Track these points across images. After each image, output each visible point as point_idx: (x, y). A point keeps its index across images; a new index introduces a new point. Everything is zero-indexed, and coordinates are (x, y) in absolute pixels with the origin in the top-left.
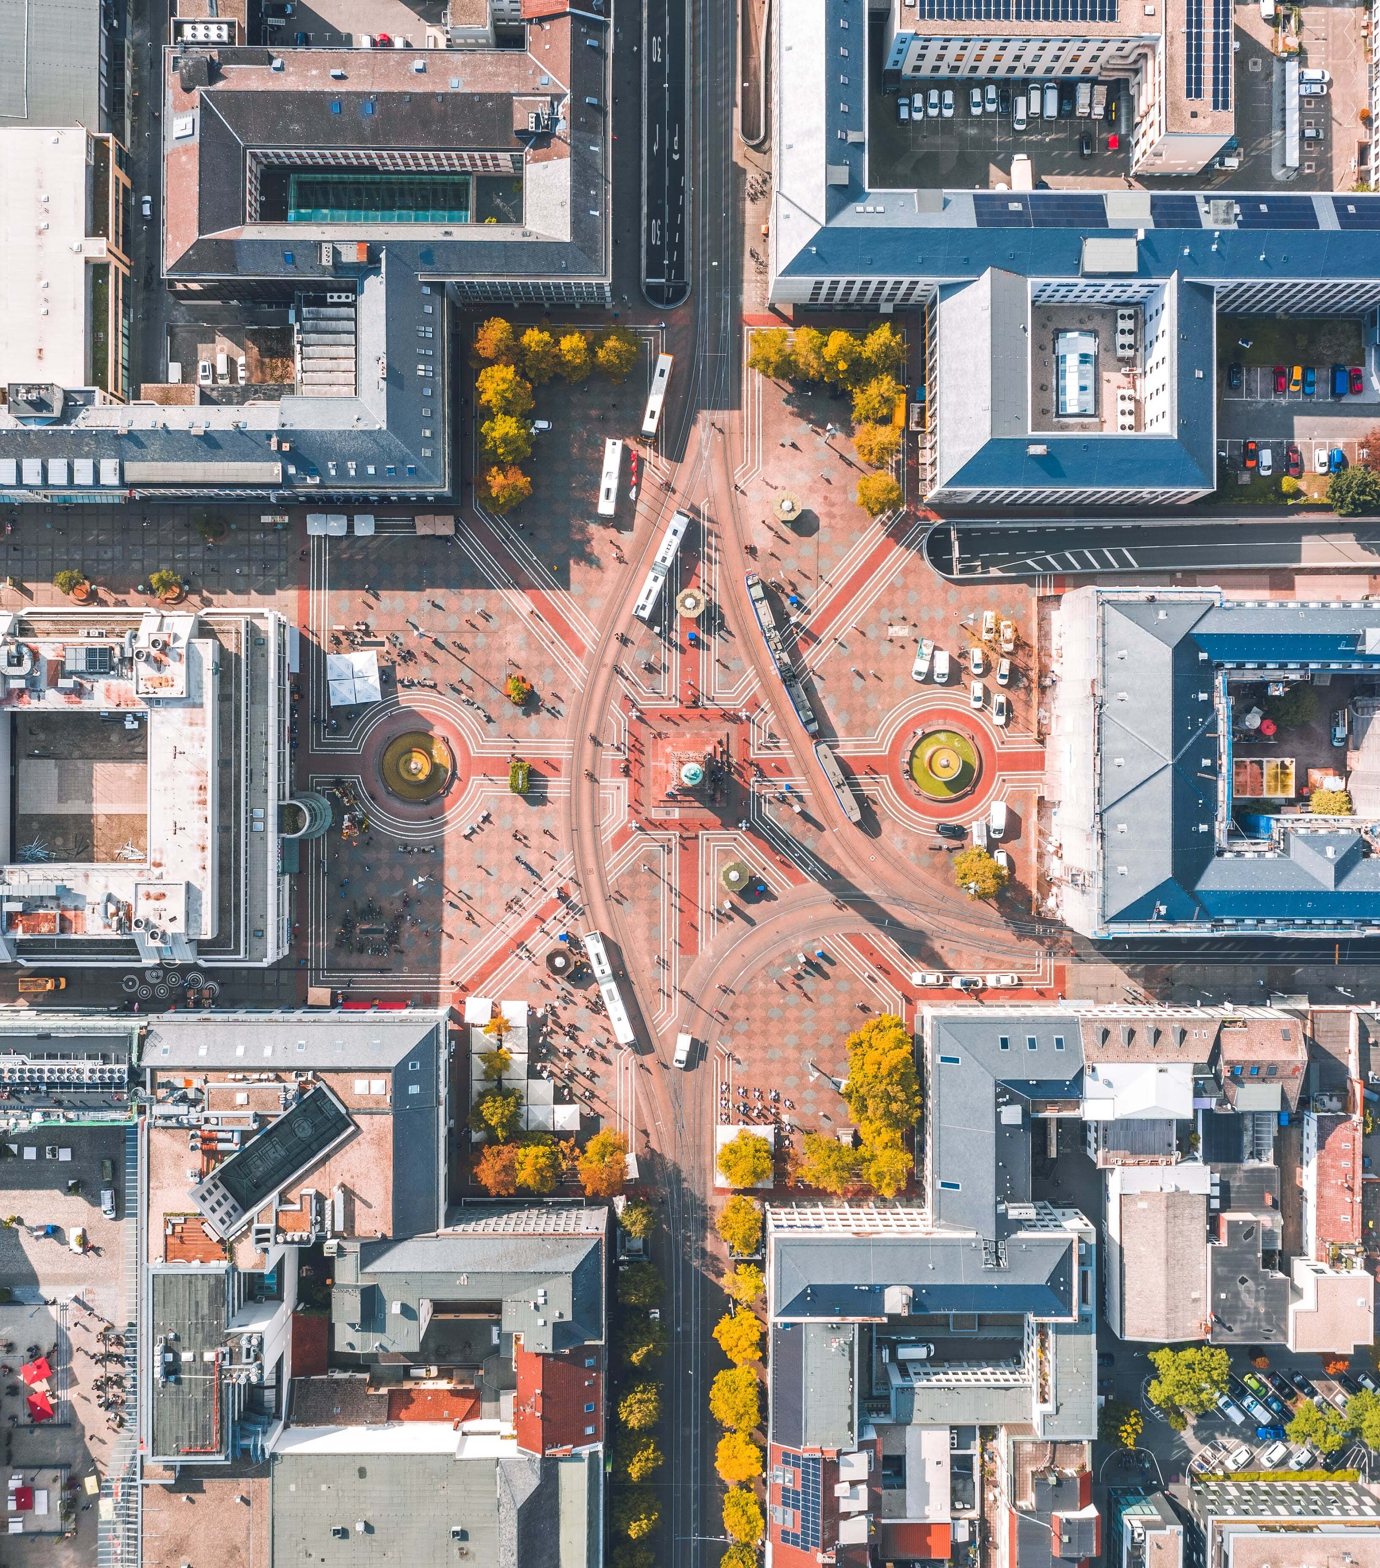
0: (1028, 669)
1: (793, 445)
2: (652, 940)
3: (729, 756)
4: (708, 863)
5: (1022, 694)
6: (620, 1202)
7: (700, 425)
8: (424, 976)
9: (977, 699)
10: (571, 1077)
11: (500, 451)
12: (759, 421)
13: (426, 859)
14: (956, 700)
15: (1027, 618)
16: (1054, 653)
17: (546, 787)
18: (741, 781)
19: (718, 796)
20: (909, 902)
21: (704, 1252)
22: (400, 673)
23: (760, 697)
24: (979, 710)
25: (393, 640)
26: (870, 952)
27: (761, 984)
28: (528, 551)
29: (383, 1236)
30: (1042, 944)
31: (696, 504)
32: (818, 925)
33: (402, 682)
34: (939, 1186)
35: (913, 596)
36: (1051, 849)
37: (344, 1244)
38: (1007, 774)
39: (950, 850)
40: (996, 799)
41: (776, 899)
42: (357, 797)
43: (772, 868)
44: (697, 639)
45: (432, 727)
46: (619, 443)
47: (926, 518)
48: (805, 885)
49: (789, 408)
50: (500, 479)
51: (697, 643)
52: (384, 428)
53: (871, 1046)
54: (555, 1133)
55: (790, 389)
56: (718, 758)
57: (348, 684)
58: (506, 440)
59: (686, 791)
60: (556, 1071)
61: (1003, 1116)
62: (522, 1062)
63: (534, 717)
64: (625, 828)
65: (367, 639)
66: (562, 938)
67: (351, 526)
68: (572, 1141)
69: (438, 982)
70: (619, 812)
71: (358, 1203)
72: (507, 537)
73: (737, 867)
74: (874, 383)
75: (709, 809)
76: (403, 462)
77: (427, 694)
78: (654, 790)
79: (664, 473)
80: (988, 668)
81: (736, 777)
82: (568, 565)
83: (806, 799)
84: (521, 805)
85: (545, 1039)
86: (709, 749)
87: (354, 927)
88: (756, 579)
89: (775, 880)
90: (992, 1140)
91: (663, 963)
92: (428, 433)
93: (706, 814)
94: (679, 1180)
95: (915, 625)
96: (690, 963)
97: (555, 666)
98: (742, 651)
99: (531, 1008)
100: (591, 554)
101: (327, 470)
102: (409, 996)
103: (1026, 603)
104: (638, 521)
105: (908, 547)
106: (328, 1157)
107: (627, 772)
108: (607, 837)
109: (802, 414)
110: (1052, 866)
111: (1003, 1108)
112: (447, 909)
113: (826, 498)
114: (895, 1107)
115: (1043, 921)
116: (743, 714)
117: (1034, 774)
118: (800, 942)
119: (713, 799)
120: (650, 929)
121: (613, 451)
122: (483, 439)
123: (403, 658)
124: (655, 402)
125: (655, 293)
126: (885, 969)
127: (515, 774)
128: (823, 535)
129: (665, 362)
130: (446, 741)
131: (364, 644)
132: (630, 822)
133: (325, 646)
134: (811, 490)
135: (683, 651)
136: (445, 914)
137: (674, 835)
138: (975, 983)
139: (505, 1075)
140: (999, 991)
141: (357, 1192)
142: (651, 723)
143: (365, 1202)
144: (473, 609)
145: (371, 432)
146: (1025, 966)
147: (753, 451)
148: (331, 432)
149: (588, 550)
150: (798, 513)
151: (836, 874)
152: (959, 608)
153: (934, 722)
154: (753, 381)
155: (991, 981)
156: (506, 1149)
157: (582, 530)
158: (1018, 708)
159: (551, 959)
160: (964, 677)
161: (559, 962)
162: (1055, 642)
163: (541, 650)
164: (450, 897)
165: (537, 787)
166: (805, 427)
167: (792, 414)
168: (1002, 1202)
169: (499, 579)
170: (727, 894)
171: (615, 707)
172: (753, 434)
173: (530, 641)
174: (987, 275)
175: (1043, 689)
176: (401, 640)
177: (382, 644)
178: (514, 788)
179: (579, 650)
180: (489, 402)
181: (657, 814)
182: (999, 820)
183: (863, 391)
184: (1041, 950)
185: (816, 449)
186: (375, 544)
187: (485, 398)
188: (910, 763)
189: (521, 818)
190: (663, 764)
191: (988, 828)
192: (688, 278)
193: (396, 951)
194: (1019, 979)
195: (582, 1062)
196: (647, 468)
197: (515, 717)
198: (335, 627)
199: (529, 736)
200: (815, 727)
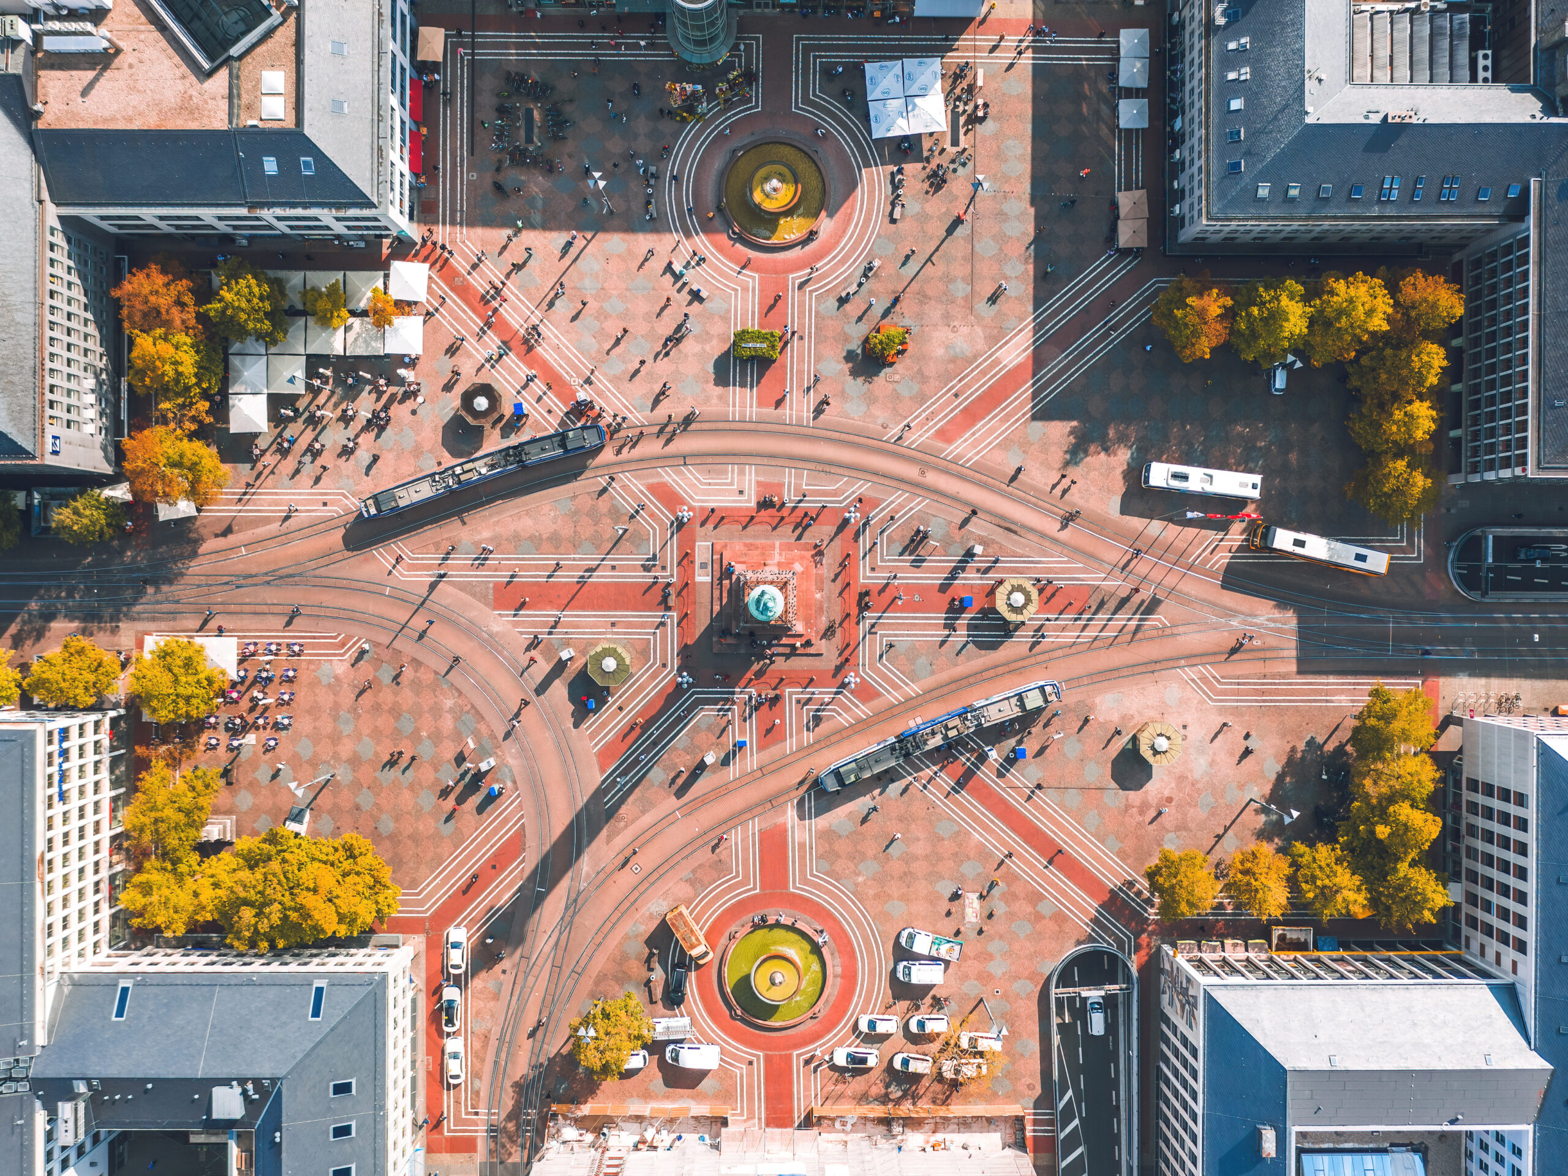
0: (915, 1098)
1: (1247, 752)
2: (516, 541)
3: (788, 656)
4: (629, 625)
5: (877, 1089)
6: (121, 493)
7: (1277, 614)
8: (463, 203)
9: (872, 1025)
10: (313, 421)
11: (1255, 311)
12: (1283, 701)
13: (637, 205)
14: (870, 992)
15: (991, 1097)
16: (939, 1137)
17: (743, 385)
18: (750, 675)
19: (730, 640)
20: (571, 923)
21: (49, 616)
22: (912, 169)
23: (876, 703)
24: (855, 1026)
25: (962, 159)
26: (496, 864)
27: (449, 703)
28: (1092, 359)
29: (38, 115)
30: (509, 1118)
31: (1161, 608)
32: (537, 787)
33: (900, 171)
34: (123, 983)
35: (1024, 929)
36: (650, 1134)
37: (21, 51)
38: (760, 1067)
39: (648, 983)
40: (723, 1051)
41: (576, 725)
42: (729, 104)
43: (622, 721)
44: (962, 609)
45: (831, 215)
46: (1256, 494)
47: (1138, 948)
48: (596, 769)
49: (1301, 746)
50: (1215, 310)
51: (956, 608)
52: (1309, 120)
53: (345, 875)
54: (224, 394)
55: (1330, 747)
56: (784, 641)
57: (897, 88)
58: (1276, 317)
59: (738, 591)
60: (321, 399)
61: (226, 1089)
62: (330, 344)
63: (847, 367)
64: (683, 502)
65: (962, 120)
66: (518, 407)
67: (1130, 93)
68: (209, 420)
69: (453, 223)
70: (706, 493)
71: (90, 75)
72: (1114, 328)
73: (622, 667)
74: (1357, 879)
75: (709, 628)
76: (1248, 154)
77: (882, 205)
78: (738, 546)
79: (1206, 561)
80: (919, 1039)
81: (756, 667)
82: (1070, 418)
83: (725, 770)
84: (717, 349)
85: (368, 382)
86: (799, 627)
87: (536, 99)
88: (1053, 698)
89: (604, 725)
90: (188, 1073)
91: (483, 557)
92: (1294, 193)
93: (702, 622)
94: (156, 582)
95: (980, 932)
96: (483, 598)
97: (921, 399)
98: (944, 676)
99: (412, 363)
100: (1086, 453)
101: (1236, 37)
102: (433, 179)
103: (1013, 1096)
104: (1136, 523)
105: (1095, 921)
106: (163, 28)
107: (765, 504)
108: (668, 477)
109: (1292, 765)
110: (624, 1134)
111: (238, 1090)
112: (561, 238)
113: (1170, 800)
114: (247, 914)
115: (545, 1119)
116: (852, 679)
117: (761, 1109)
118: (511, 761)
119: (725, 632)
120: (531, 538)
121: (1243, 485)
122: (1275, 284)
123: (935, 174)
124: (1317, 547)
125: (1471, 550)
126: (470, 889)
127: (764, 338)
128: (1116, 797)
129: (1378, 562)
130: (812, 235)
131: (955, 116)
132: (691, 509)
133: (954, 58)
134: (1181, 778)
135: (943, 588)
136: (554, 235)
137: (671, 575)
138: (450, 1022)
139: (311, 321)
140: (438, 1055)
141: (108, 74)
142: (838, 541)
143: (91, 85)
144: (1006, 278)
145: (1300, 98)
146: (476, 1093)
147: (1238, 693)
148: (1301, 37)
149: (1092, 448)
150: (1151, 759)
151: (610, 814)
152: (1006, 996)
153: (838, 961)
154: (1342, 692)
155: (453, 1045)
156: (190, 316)
157: (1122, 439)
158: (857, 1084)
159: (486, 390)
160: (903, 1005)
161: (481, 403)
162: (956, 1138)
163: (946, 377)
164: (580, 243)
165: (743, 375)
166: (1273, 767)
167: (1293, 749)
168: (90, 1087)
169: (1051, 317)
170: (583, 652)
171: (861, 488)
172: (1263, 693)
173: (958, 363)
174: (1538, 1063)
175: (886, 1122)
176: (960, 170)
177: (955, 142)
178: (741, 336)
179: (947, 435)
180: (1332, 293)
181: (702, 550)
182: (690, 1059)
183: (1339, 861)
184: (500, 1115)
185: (1241, 787)
186: (1104, 131)
187: (1340, 286)
188: (777, 925)
189: (697, 348)
190: (777, 558)
191: (681, 1041)
192: (1492, 597)
193: (500, 162)
194: (456, 1086)
195: (334, 437)
196: (1212, 535)
197: (847, 339)
198: (980, 73)
199: (818, 360)
200: (832, 786)
